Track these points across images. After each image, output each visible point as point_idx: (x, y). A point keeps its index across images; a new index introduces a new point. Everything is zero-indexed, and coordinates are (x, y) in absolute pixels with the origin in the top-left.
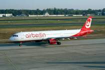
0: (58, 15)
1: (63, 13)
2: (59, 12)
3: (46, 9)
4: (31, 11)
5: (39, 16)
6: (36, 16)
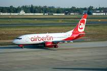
1: (42, 11)
2: (37, 10)
4: (3, 8)
5: (12, 14)
6: (9, 14)
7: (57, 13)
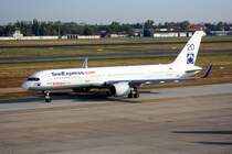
0: (45, 38)
1: (55, 32)
2: (45, 29)
3: (13, 22)
7: (86, 34)
